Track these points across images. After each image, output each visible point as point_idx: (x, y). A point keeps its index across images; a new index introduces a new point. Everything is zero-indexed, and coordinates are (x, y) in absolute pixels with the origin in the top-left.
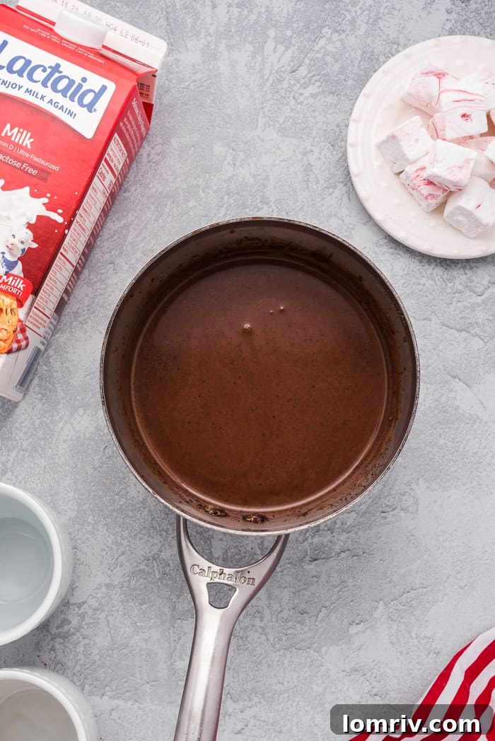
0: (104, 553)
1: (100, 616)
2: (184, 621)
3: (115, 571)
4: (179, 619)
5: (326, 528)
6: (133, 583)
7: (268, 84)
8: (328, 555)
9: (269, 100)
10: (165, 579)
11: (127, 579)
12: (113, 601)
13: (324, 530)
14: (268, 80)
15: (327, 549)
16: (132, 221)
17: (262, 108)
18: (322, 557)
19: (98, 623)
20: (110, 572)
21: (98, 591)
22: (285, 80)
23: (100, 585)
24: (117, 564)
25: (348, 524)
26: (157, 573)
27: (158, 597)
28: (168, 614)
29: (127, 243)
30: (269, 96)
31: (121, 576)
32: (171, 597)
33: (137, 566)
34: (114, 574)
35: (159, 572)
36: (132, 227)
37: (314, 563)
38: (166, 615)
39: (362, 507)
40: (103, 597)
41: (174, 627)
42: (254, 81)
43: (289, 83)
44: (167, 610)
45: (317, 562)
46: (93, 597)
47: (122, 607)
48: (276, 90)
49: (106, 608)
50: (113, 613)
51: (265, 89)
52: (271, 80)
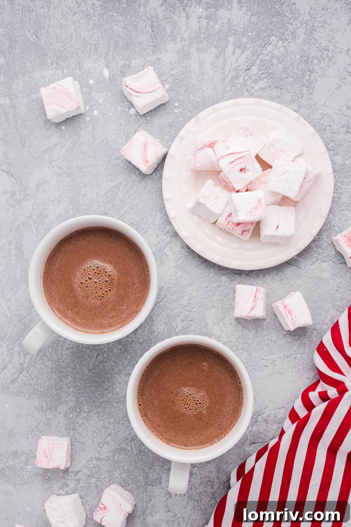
0: (95, 434)
1: (91, 482)
2: (154, 487)
3: (103, 448)
4: (150, 485)
5: (263, 420)
6: (116, 457)
7: (228, 79)
8: (263, 440)
9: (228, 92)
10: (141, 455)
11: (112, 454)
12: (101, 471)
13: (261, 421)
14: (227, 76)
15: (263, 435)
16: (122, 182)
17: (223, 98)
18: (259, 441)
19: (90, 486)
20: (99, 449)
21: (90, 463)
22: (241, 76)
23: (91, 458)
24: (105, 443)
25: (279, 417)
26: (134, 451)
27: (135, 468)
28: (142, 481)
29: (117, 199)
30: (228, 89)
31: (107, 452)
32: (145, 469)
33: (120, 445)
34: (102, 451)
35: (136, 449)
36: (121, 186)
37: (253, 445)
38: (141, 482)
39: (289, 404)
40: (93, 468)
41: (146, 491)
42: (217, 76)
43: (244, 79)
44: (141, 478)
45: (255, 445)
46: (86, 467)
47: (108, 475)
48: (233, 84)
49: (96, 476)
50: (101, 479)
51: (225, 83)
52: (230, 76)
